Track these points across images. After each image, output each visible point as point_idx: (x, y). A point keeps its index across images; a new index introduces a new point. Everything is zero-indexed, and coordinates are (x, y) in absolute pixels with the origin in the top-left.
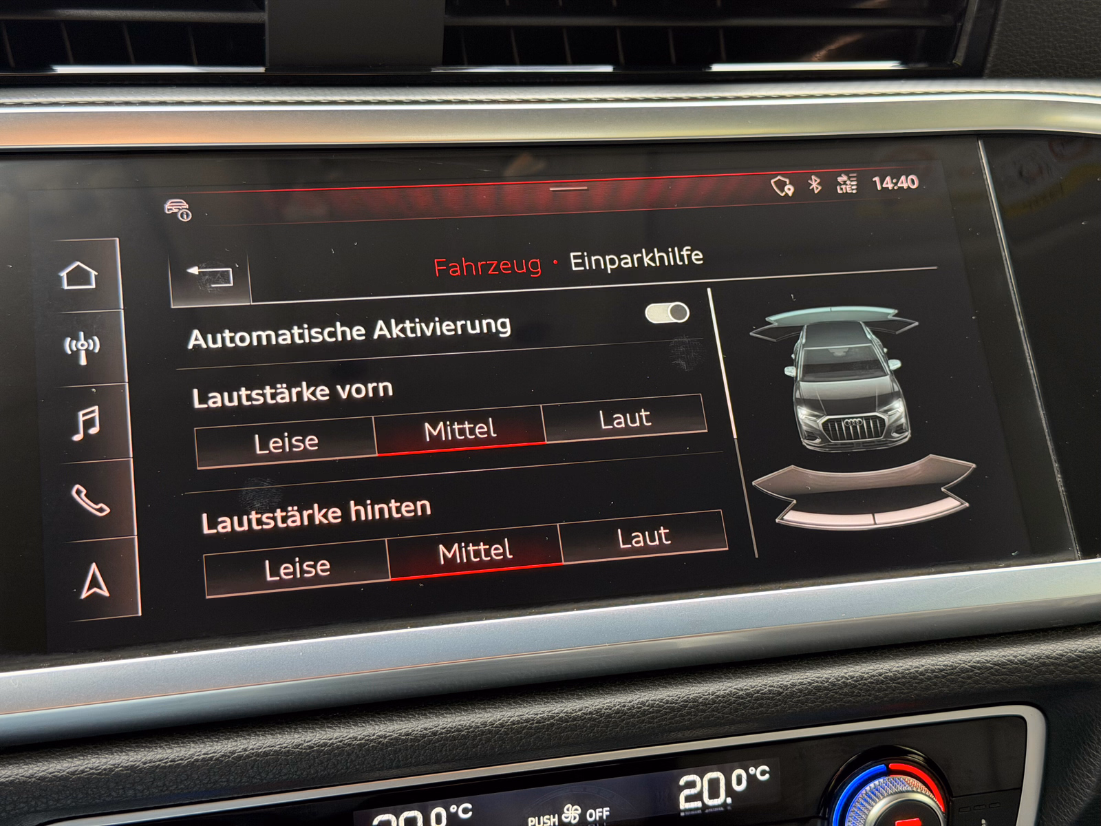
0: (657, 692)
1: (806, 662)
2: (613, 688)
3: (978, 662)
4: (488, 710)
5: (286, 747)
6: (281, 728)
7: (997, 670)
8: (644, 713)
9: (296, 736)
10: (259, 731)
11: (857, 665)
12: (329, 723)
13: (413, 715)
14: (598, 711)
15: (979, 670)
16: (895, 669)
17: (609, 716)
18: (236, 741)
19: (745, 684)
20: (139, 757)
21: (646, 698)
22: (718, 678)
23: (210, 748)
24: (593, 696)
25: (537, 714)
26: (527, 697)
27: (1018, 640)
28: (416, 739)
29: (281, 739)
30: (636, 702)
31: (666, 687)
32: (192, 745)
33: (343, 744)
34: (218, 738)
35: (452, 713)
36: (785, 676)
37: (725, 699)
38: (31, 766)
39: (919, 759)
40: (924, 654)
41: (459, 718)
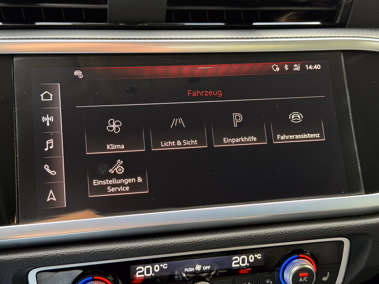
0: (226, 234)
1: (274, 225)
2: (213, 232)
3: (329, 227)
4: (173, 239)
5: (110, 249)
6: (109, 243)
7: (335, 229)
8: (222, 241)
9: (113, 246)
10: (102, 244)
11: (290, 227)
12: (124, 241)
13: (149, 239)
14: (207, 240)
15: (329, 229)
16: (302, 228)
17: (211, 241)
18: (95, 247)
19: (254, 232)
20: (65, 251)
21: (223, 236)
22: (246, 230)
23: (87, 249)
24: (206, 235)
25: (188, 241)
26: (185, 235)
27: (342, 220)
28: (150, 247)
29: (109, 247)
30: (220, 237)
31: (229, 233)
32: (81, 248)
33: (128, 248)
34: (89, 246)
35: (162, 239)
36: (267, 230)
37: (248, 237)
38: (31, 253)
39: (309, 254)
40: (312, 223)
41: (164, 241)
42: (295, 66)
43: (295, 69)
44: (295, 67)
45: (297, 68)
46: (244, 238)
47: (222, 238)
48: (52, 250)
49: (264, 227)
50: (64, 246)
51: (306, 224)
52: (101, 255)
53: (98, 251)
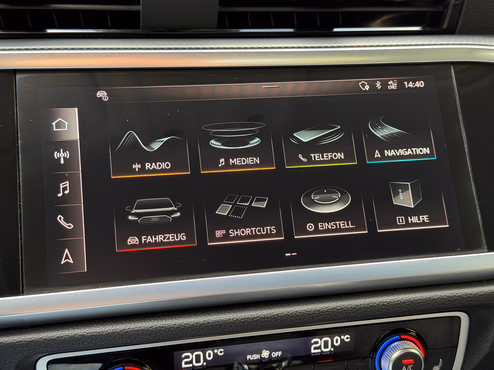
0: (303, 307)
1: (367, 294)
2: (284, 304)
3: (441, 296)
4: (231, 313)
5: (146, 328)
6: (144, 319)
7: (449, 299)
8: (297, 316)
9: (151, 323)
10: (135, 321)
11: (388, 296)
12: (164, 317)
13: (199, 315)
14: (278, 314)
15: (441, 299)
16: (405, 298)
17: (282, 317)
18: (126, 325)
19: (340, 304)
20: (85, 331)
21: (298, 310)
22: (329, 301)
23: (115, 328)
24: (275, 308)
25: (252, 316)
26: (248, 308)
27: (459, 286)
28: (201, 325)
29: (144, 324)
30: (294, 311)
31: (306, 305)
32: (107, 326)
33: (170, 327)
34: (118, 323)
35: (216, 314)
36: (358, 301)
37: (332, 310)
38: (40, 334)
39: (414, 334)
40: (417, 292)
41: (218, 317)
42: (389, 83)
43: (390, 87)
44: (390, 85)
45: (393, 85)
46: (327, 312)
47: (297, 312)
48: (68, 329)
49: (353, 297)
50: (83, 325)
51: (410, 292)
52: (134, 335)
53: (130, 331)
